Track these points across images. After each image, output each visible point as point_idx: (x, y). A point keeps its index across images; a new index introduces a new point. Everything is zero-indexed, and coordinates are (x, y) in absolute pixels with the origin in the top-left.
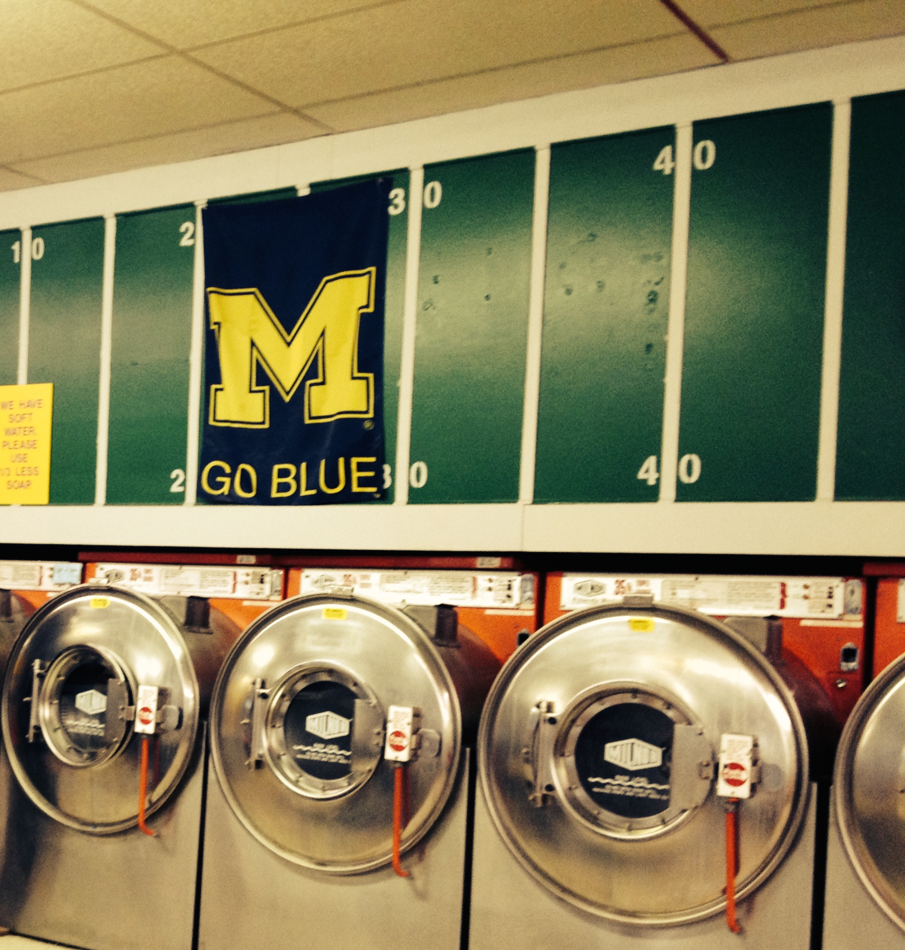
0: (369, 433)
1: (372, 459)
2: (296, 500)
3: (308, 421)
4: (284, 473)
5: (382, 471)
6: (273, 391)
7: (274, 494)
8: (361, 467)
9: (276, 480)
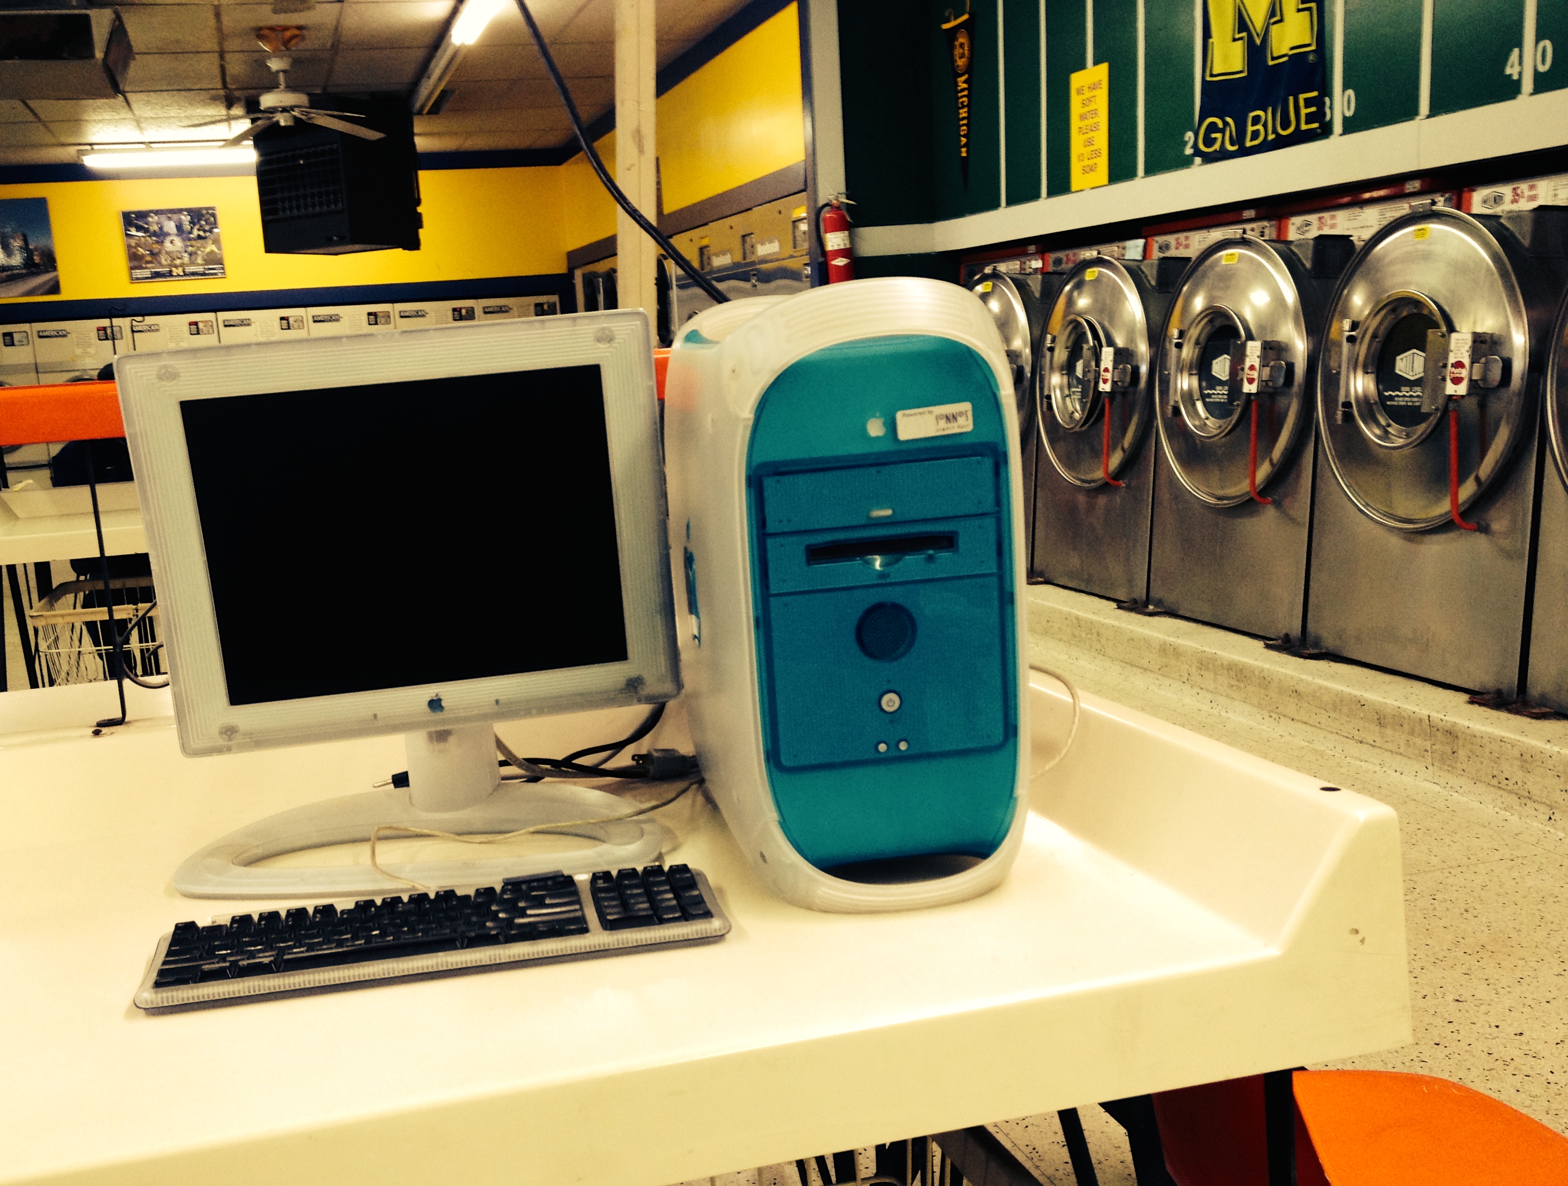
0: (1313, 66)
1: (1315, 94)
2: (1267, 147)
3: (1271, 63)
4: (1256, 120)
5: (1324, 104)
6: (1250, 36)
7: (1249, 144)
8: (1308, 103)
9: (1250, 129)
